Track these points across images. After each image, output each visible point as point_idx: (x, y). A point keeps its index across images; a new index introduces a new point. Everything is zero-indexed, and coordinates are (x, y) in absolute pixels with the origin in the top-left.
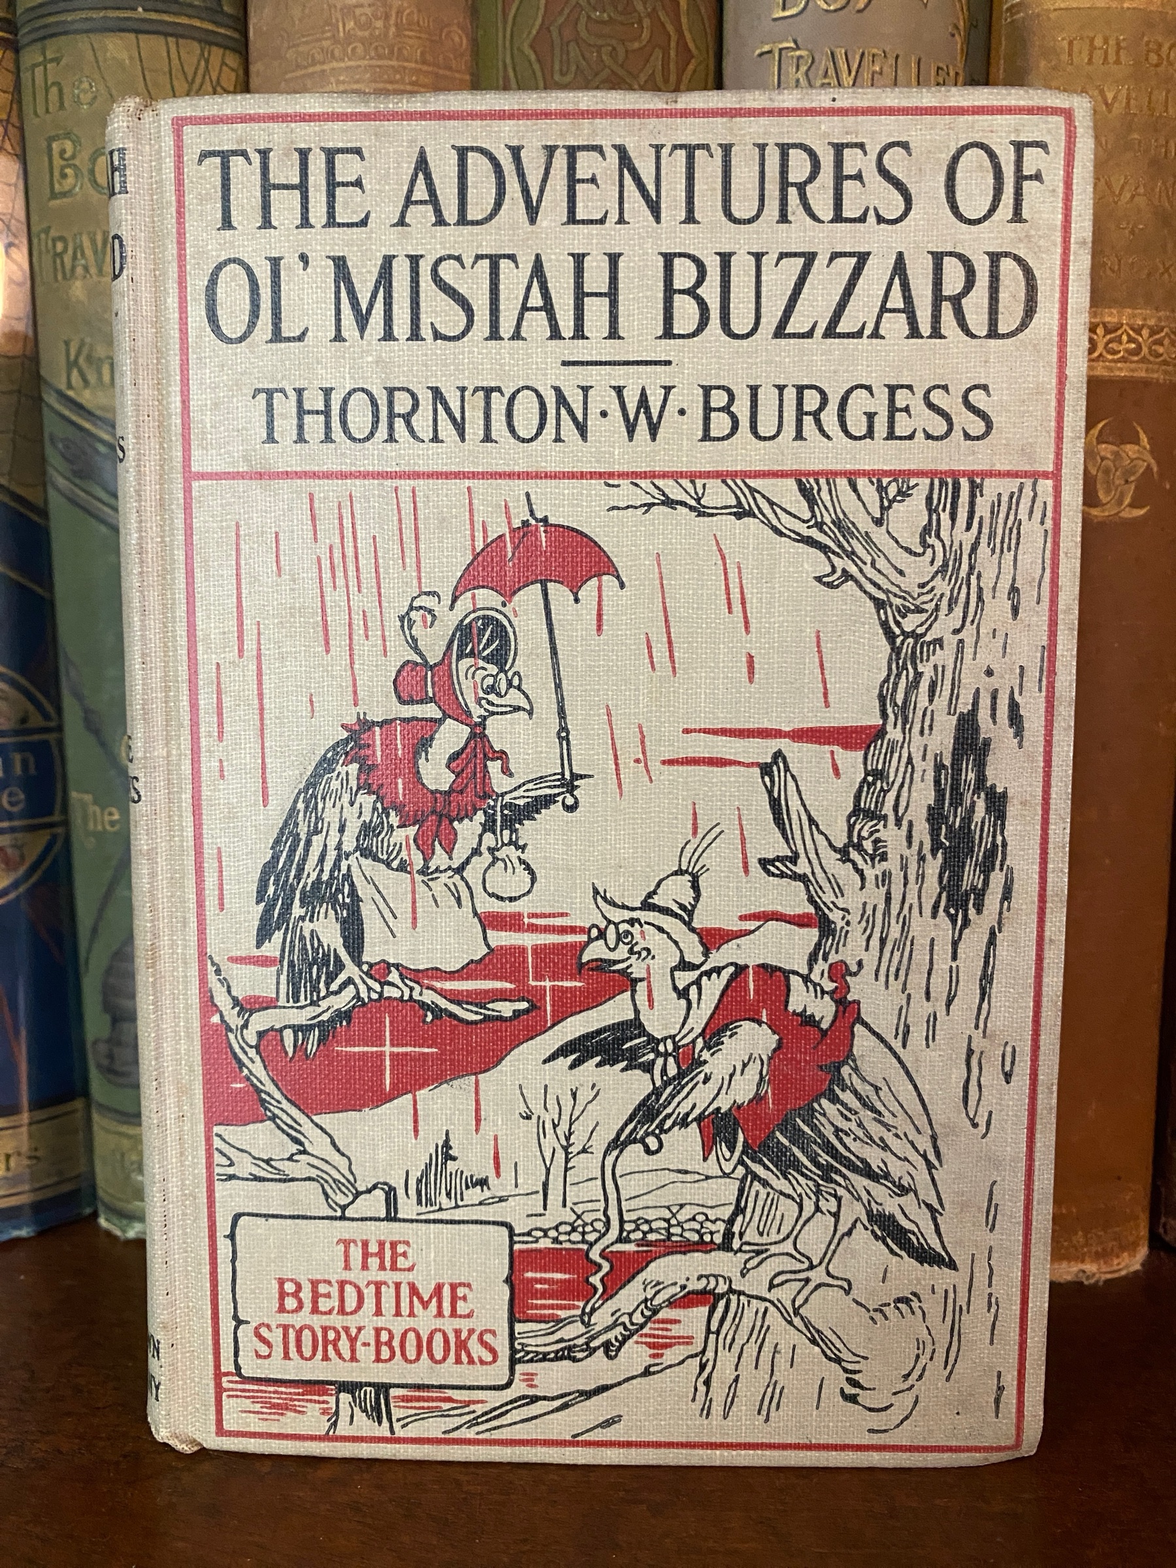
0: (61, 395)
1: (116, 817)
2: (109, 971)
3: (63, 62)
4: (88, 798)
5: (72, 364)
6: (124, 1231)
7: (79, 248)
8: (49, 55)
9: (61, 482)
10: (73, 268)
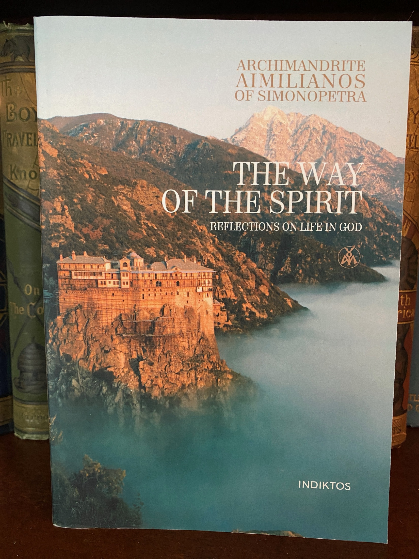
0: (9, 181)
1: (23, 310)
2: (20, 357)
3: (11, 81)
4: (15, 304)
5: (12, 172)
6: (22, 437)
7: (15, 137)
8: (8, 78)
9: (8, 207)
10: (13, 143)
